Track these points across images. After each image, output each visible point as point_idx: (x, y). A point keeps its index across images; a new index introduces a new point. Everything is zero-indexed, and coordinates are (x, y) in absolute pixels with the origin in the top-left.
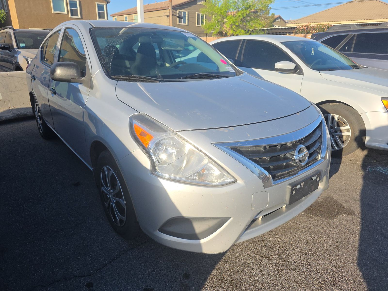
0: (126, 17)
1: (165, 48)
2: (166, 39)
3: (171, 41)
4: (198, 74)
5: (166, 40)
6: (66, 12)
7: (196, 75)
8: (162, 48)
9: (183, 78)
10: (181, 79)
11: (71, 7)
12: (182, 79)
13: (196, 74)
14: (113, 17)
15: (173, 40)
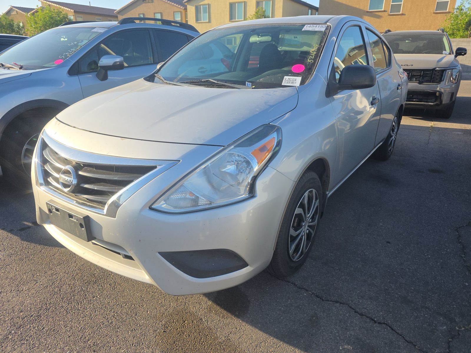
2: (288, 36)
3: (294, 39)
5: (286, 38)
8: (278, 49)
15: (298, 37)
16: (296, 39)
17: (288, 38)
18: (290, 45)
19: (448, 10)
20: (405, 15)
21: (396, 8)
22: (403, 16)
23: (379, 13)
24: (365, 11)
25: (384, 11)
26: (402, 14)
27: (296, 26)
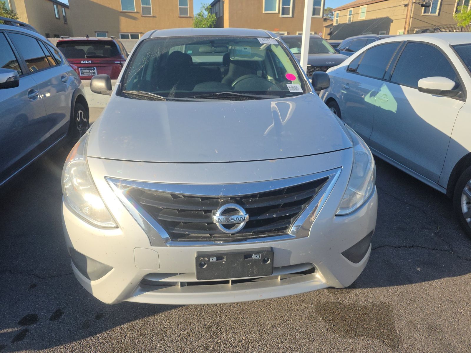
0: (351, 11)
1: (234, 58)
2: (238, 47)
3: (244, 50)
4: (220, 93)
5: (237, 49)
6: (277, 11)
7: (217, 94)
8: (230, 59)
9: (197, 98)
10: (193, 98)
11: (283, 5)
12: (195, 98)
13: (218, 92)
14: (335, 11)
15: (247, 48)
16: (246, 50)
17: (238, 49)
18: (241, 56)
19: (190, 15)
20: (156, 17)
21: (147, 10)
22: (154, 18)
23: (133, 14)
24: (117, 11)
25: (137, 12)
26: (154, 17)
27: (249, 38)
